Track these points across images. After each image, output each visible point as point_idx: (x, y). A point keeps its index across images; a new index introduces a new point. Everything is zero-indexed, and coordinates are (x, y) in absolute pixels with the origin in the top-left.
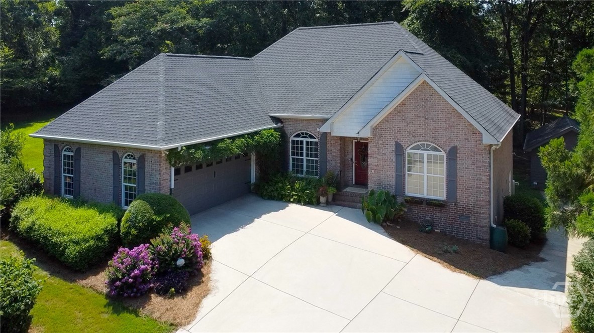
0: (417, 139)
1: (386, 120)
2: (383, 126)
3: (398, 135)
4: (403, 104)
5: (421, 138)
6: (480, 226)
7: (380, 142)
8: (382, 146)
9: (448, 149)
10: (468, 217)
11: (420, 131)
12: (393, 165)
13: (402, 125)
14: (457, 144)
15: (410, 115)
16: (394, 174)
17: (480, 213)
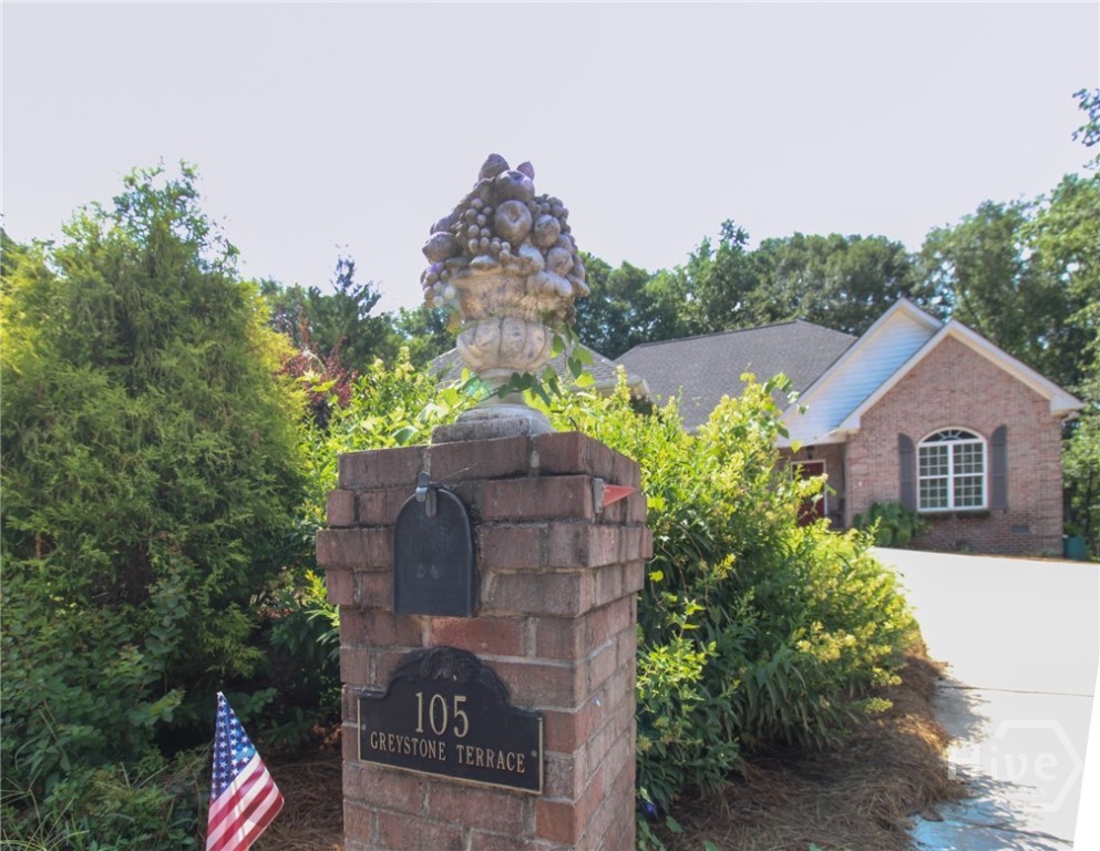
0: (937, 424)
1: (882, 403)
2: (877, 414)
3: (903, 424)
4: (911, 375)
5: (943, 422)
6: (1047, 537)
7: (872, 438)
8: (874, 444)
9: (990, 431)
10: (1026, 528)
11: (942, 411)
12: (896, 469)
13: (910, 407)
14: (1006, 421)
15: (924, 390)
16: (897, 483)
17: (1047, 518)
